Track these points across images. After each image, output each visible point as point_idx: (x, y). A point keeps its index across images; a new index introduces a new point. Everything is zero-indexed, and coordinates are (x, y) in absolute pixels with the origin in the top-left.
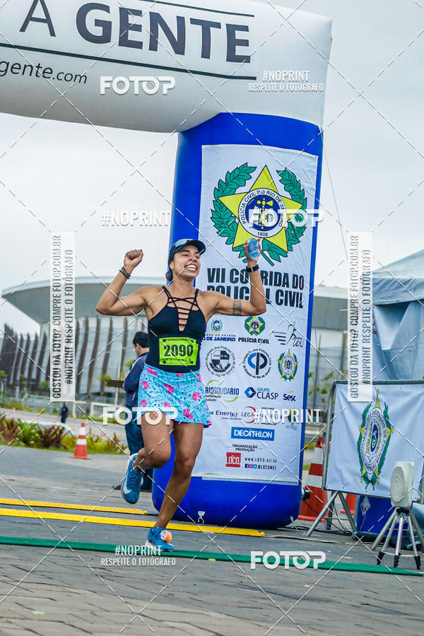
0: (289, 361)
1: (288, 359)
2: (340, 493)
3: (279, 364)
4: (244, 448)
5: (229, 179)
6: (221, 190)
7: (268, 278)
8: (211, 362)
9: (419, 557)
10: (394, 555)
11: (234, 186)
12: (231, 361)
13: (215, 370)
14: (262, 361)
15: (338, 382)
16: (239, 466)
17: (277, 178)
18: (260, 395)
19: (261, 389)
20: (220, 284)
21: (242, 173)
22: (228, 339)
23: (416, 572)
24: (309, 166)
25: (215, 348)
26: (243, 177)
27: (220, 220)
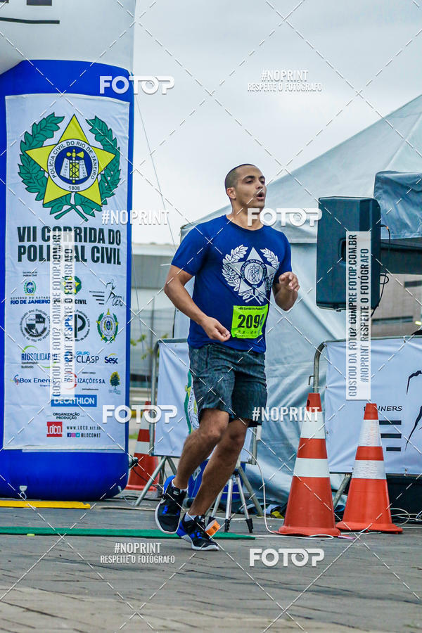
0: (108, 322)
1: (107, 319)
2: (168, 458)
3: (98, 325)
4: (65, 416)
5: (35, 130)
6: (28, 143)
7: (83, 234)
8: (26, 326)
9: (251, 520)
10: (224, 519)
11: (41, 138)
12: (46, 324)
13: (31, 335)
14: (80, 323)
15: (160, 341)
16: (60, 435)
17: (87, 127)
18: (80, 359)
19: (80, 353)
20: (32, 243)
21: (49, 125)
22: (43, 302)
23: (247, 536)
24: (120, 113)
25: (30, 311)
26: (51, 129)
27: (28, 175)
